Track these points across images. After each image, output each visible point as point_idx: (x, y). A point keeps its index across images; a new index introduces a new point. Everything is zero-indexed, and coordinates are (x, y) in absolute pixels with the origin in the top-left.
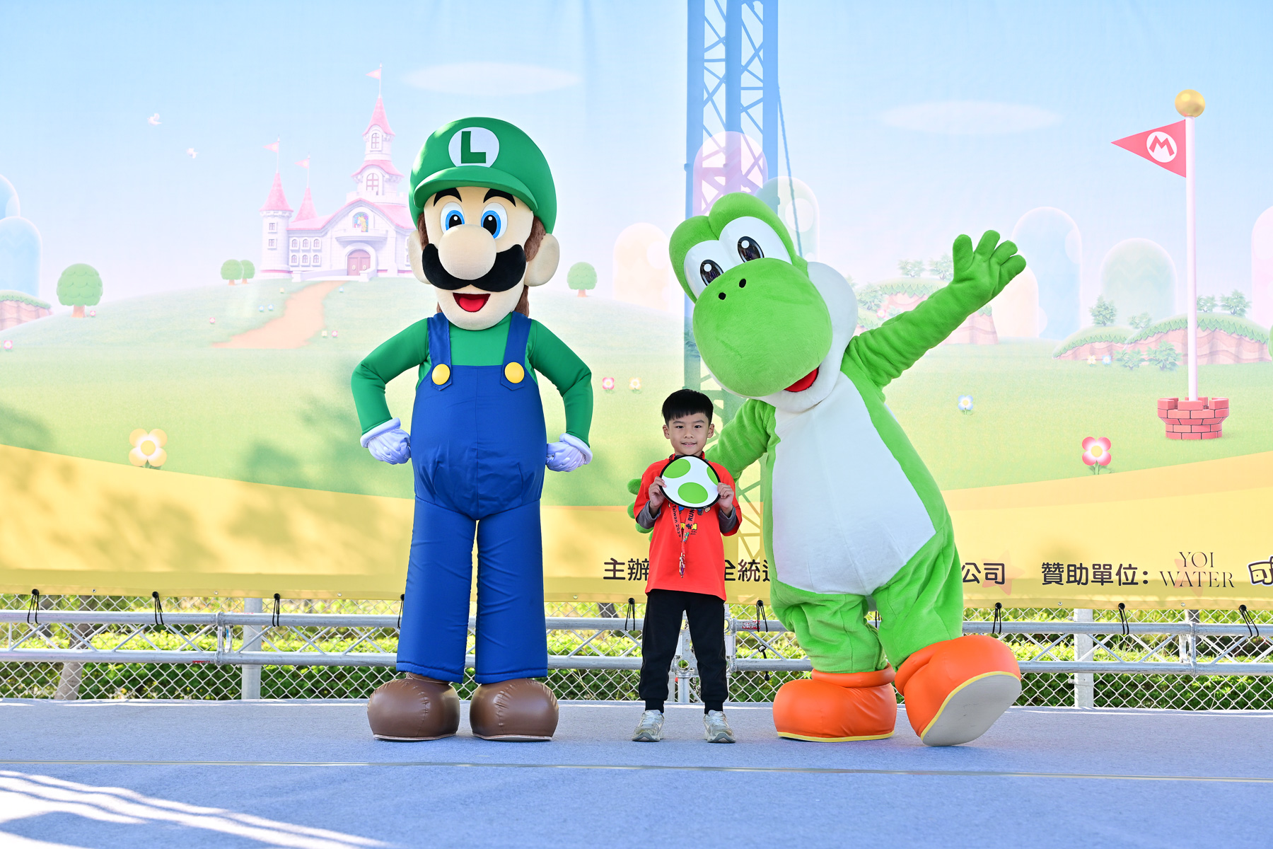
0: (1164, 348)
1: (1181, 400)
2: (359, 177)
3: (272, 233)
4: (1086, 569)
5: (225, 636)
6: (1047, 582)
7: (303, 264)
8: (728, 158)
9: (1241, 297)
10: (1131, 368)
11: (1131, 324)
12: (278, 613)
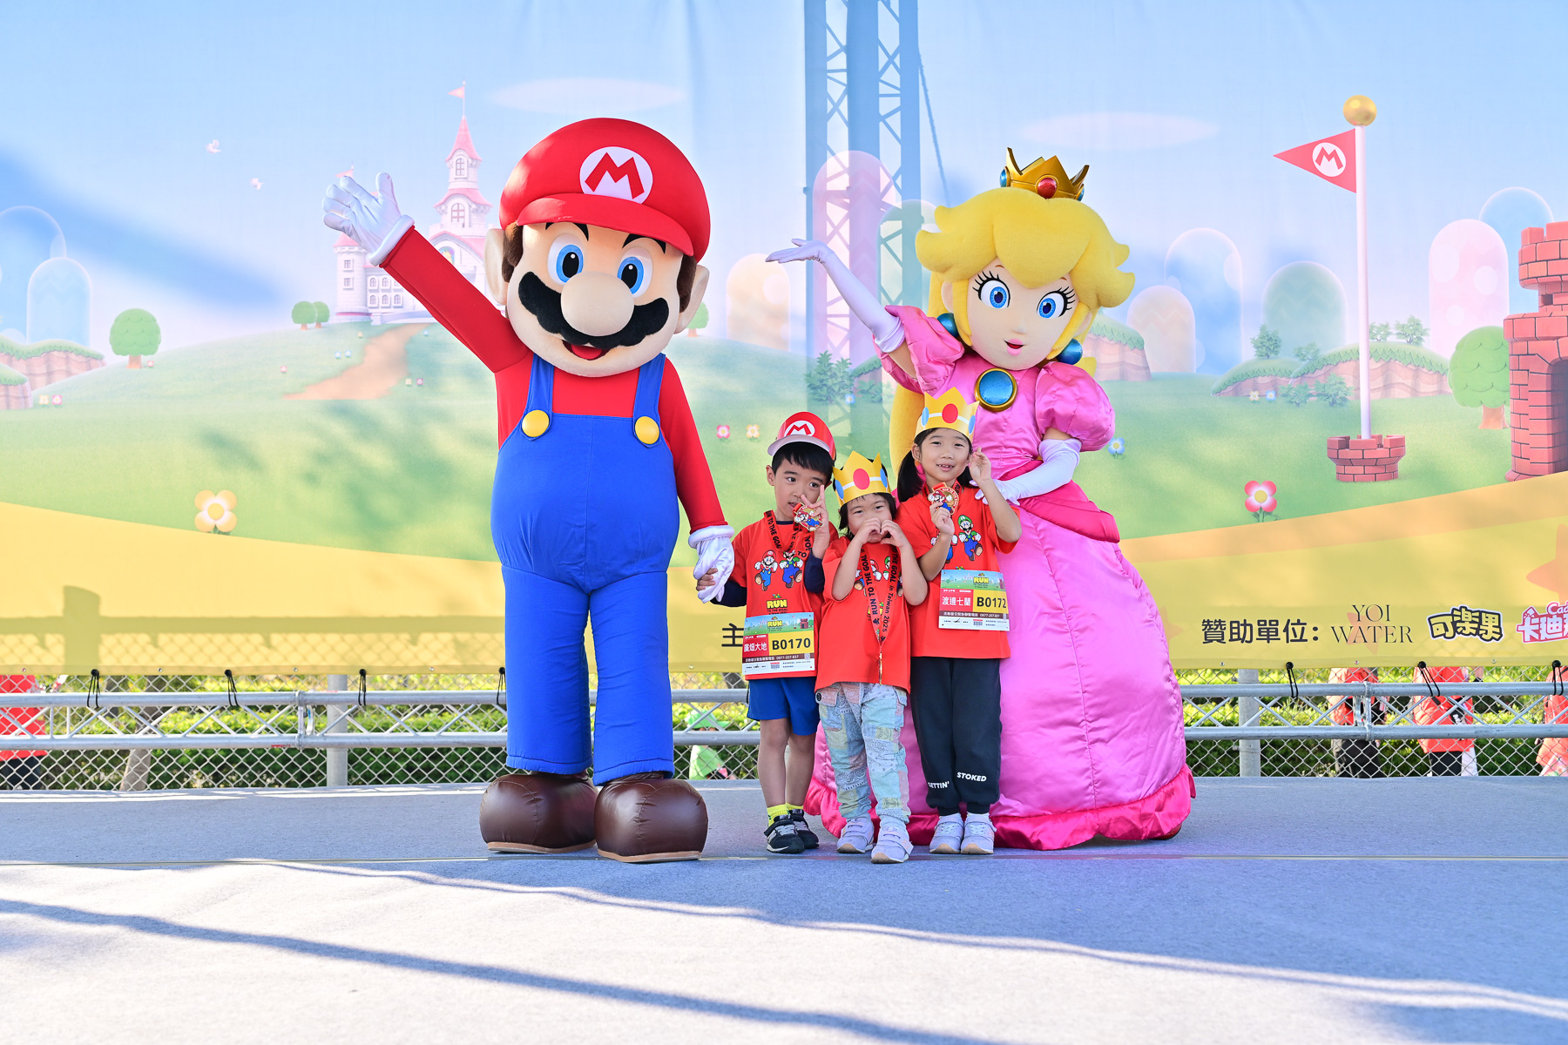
0: (1333, 382)
1: (1353, 438)
2: (443, 207)
3: (348, 271)
4: (1251, 626)
5: (306, 715)
6: (1208, 641)
7: (384, 305)
8: (852, 180)
9: (1418, 324)
10: (1298, 404)
11: (1298, 356)
12: (365, 691)
